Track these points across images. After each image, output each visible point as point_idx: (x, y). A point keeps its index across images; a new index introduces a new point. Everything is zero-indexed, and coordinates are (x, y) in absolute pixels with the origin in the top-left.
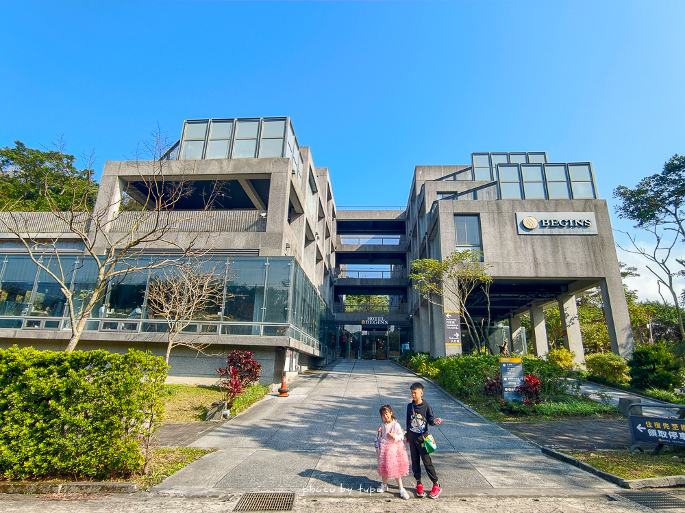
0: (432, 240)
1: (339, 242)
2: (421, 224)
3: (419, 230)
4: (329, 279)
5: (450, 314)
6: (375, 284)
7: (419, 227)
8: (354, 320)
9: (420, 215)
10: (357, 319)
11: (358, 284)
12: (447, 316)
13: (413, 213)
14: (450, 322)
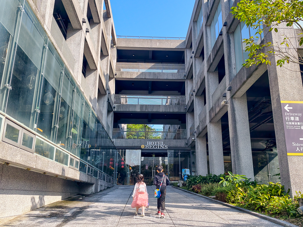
0: (233, 33)
1: (118, 69)
2: (208, 34)
3: (207, 40)
4: (106, 100)
5: (290, 105)
6: (155, 110)
7: (207, 36)
8: (134, 145)
9: (208, 24)
10: (136, 145)
11: (138, 110)
12: (286, 108)
13: (195, 35)
14: (292, 118)
